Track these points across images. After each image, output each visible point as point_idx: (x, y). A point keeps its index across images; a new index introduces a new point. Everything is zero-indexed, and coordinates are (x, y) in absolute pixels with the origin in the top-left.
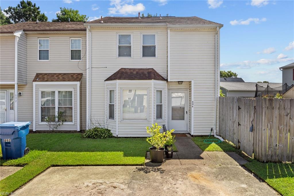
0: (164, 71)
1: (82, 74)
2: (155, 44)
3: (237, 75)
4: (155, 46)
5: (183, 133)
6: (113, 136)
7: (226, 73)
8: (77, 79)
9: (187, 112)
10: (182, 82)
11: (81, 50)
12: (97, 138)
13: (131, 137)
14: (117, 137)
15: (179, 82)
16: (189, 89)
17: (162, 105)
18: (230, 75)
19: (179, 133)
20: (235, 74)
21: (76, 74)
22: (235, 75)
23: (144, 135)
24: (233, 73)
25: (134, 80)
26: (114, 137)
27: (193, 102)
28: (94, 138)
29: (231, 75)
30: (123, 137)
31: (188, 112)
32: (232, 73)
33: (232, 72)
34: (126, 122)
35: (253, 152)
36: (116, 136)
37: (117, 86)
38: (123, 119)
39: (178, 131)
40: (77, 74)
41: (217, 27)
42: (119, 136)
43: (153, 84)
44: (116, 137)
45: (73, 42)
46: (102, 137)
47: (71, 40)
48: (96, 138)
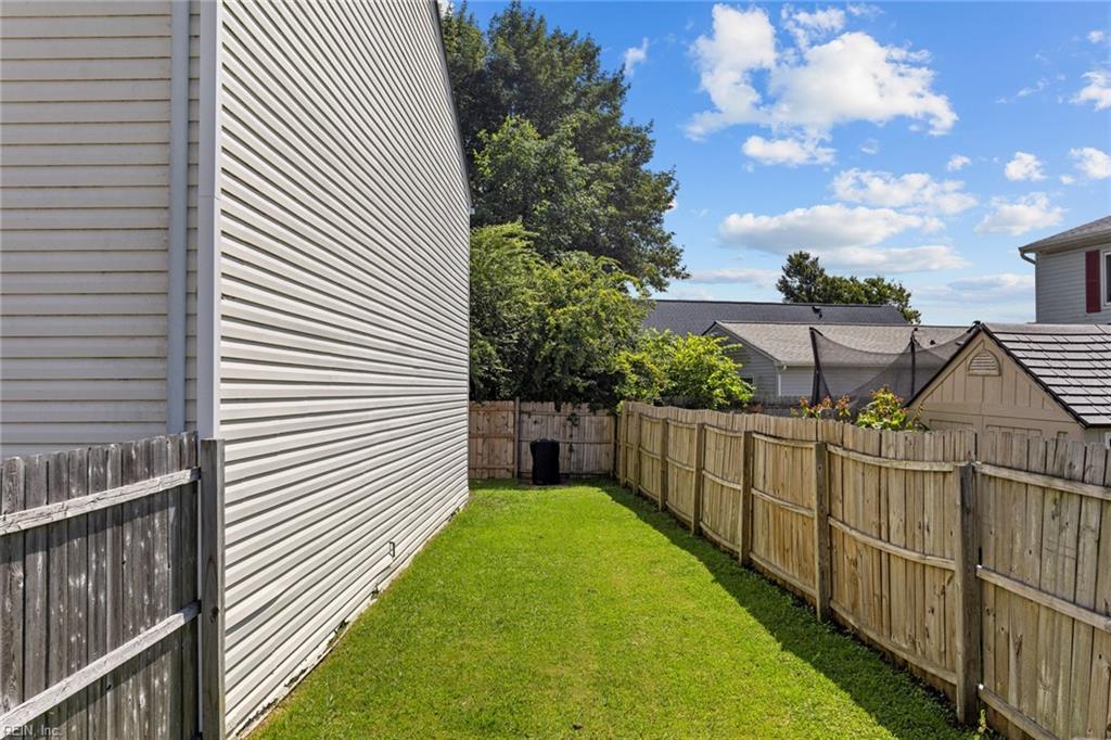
3: (909, 295)
7: (860, 286)
18: (879, 293)
20: (902, 290)
22: (902, 295)
24: (889, 287)
29: (882, 298)
32: (884, 287)
33: (886, 283)
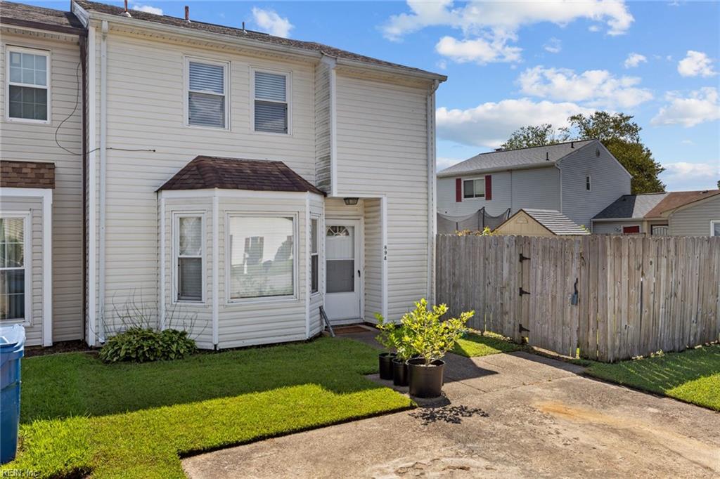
0: (309, 171)
1: (52, 167)
2: (285, 101)
4: (286, 104)
5: (351, 325)
6: (199, 347)
8: (41, 181)
9: (359, 272)
10: (357, 199)
11: (46, 90)
12: (155, 360)
13: (253, 346)
14: (216, 351)
15: (346, 199)
16: (362, 218)
17: (317, 256)
19: (343, 326)
21: (29, 166)
23: (286, 337)
25: (263, 190)
26: (200, 350)
27: (385, 247)
28: (147, 360)
30: (232, 349)
31: (361, 273)
34: (241, 305)
35: (578, 346)
36: (213, 348)
37: (216, 207)
38: (231, 298)
39: (340, 320)
40: (34, 166)
41: (434, 80)
42: (221, 346)
43: (307, 202)
44: (211, 350)
45: (16, 60)
46: (173, 356)
47: (11, 53)
48: (152, 359)
